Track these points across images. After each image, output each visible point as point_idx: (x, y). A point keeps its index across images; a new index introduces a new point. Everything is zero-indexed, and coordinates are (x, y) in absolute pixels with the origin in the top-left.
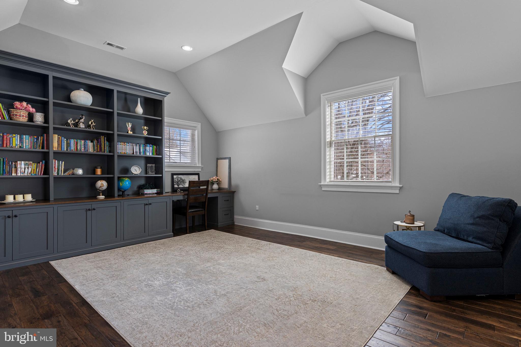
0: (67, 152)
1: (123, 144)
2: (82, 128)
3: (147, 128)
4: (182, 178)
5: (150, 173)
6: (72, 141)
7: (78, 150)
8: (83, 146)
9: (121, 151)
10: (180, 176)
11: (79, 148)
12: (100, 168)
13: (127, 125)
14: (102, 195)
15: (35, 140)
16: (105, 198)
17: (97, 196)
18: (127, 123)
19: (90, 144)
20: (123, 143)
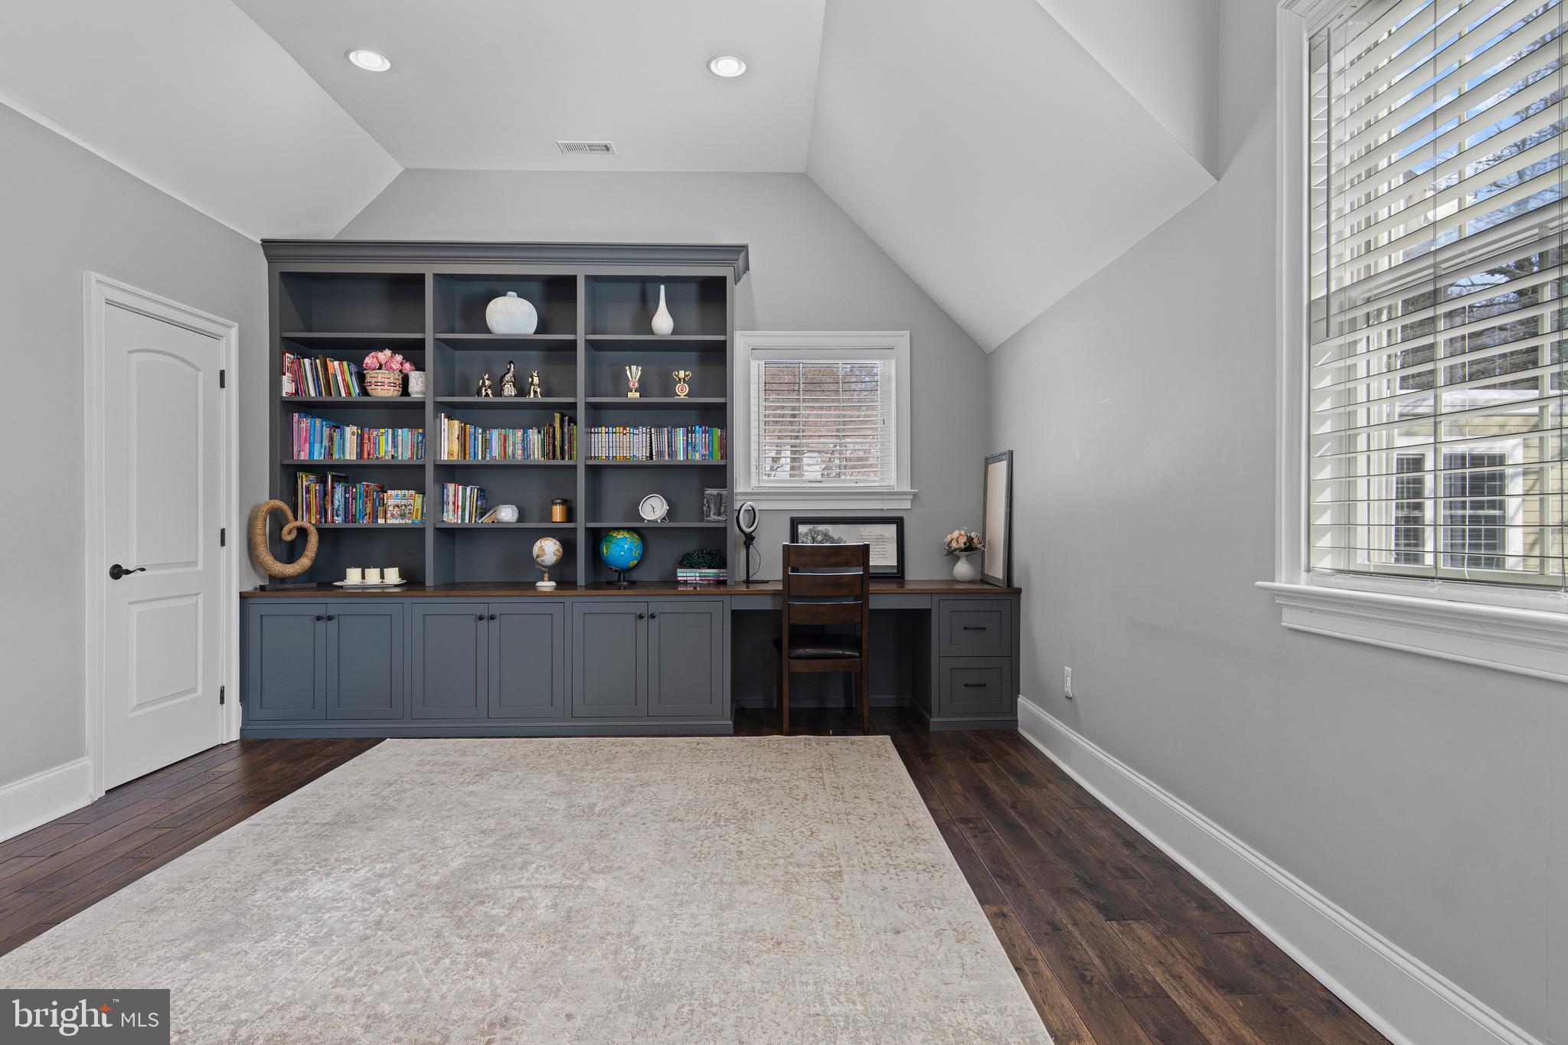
0: (483, 463)
1: (621, 431)
2: (509, 396)
3: (687, 373)
4: (831, 533)
5: (713, 517)
6: (495, 434)
7: (507, 457)
8: (519, 446)
9: (614, 451)
10: (822, 528)
11: (510, 451)
12: (562, 504)
13: (628, 372)
14: (549, 580)
15: (420, 438)
16: (557, 588)
17: (536, 582)
18: (627, 368)
19: (535, 437)
20: (621, 429)
